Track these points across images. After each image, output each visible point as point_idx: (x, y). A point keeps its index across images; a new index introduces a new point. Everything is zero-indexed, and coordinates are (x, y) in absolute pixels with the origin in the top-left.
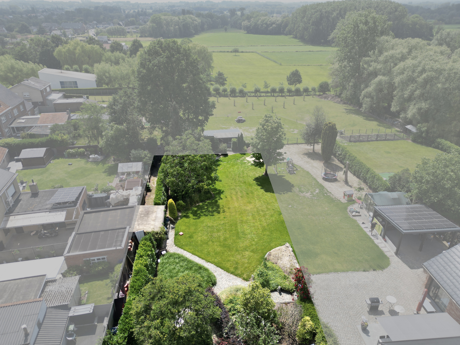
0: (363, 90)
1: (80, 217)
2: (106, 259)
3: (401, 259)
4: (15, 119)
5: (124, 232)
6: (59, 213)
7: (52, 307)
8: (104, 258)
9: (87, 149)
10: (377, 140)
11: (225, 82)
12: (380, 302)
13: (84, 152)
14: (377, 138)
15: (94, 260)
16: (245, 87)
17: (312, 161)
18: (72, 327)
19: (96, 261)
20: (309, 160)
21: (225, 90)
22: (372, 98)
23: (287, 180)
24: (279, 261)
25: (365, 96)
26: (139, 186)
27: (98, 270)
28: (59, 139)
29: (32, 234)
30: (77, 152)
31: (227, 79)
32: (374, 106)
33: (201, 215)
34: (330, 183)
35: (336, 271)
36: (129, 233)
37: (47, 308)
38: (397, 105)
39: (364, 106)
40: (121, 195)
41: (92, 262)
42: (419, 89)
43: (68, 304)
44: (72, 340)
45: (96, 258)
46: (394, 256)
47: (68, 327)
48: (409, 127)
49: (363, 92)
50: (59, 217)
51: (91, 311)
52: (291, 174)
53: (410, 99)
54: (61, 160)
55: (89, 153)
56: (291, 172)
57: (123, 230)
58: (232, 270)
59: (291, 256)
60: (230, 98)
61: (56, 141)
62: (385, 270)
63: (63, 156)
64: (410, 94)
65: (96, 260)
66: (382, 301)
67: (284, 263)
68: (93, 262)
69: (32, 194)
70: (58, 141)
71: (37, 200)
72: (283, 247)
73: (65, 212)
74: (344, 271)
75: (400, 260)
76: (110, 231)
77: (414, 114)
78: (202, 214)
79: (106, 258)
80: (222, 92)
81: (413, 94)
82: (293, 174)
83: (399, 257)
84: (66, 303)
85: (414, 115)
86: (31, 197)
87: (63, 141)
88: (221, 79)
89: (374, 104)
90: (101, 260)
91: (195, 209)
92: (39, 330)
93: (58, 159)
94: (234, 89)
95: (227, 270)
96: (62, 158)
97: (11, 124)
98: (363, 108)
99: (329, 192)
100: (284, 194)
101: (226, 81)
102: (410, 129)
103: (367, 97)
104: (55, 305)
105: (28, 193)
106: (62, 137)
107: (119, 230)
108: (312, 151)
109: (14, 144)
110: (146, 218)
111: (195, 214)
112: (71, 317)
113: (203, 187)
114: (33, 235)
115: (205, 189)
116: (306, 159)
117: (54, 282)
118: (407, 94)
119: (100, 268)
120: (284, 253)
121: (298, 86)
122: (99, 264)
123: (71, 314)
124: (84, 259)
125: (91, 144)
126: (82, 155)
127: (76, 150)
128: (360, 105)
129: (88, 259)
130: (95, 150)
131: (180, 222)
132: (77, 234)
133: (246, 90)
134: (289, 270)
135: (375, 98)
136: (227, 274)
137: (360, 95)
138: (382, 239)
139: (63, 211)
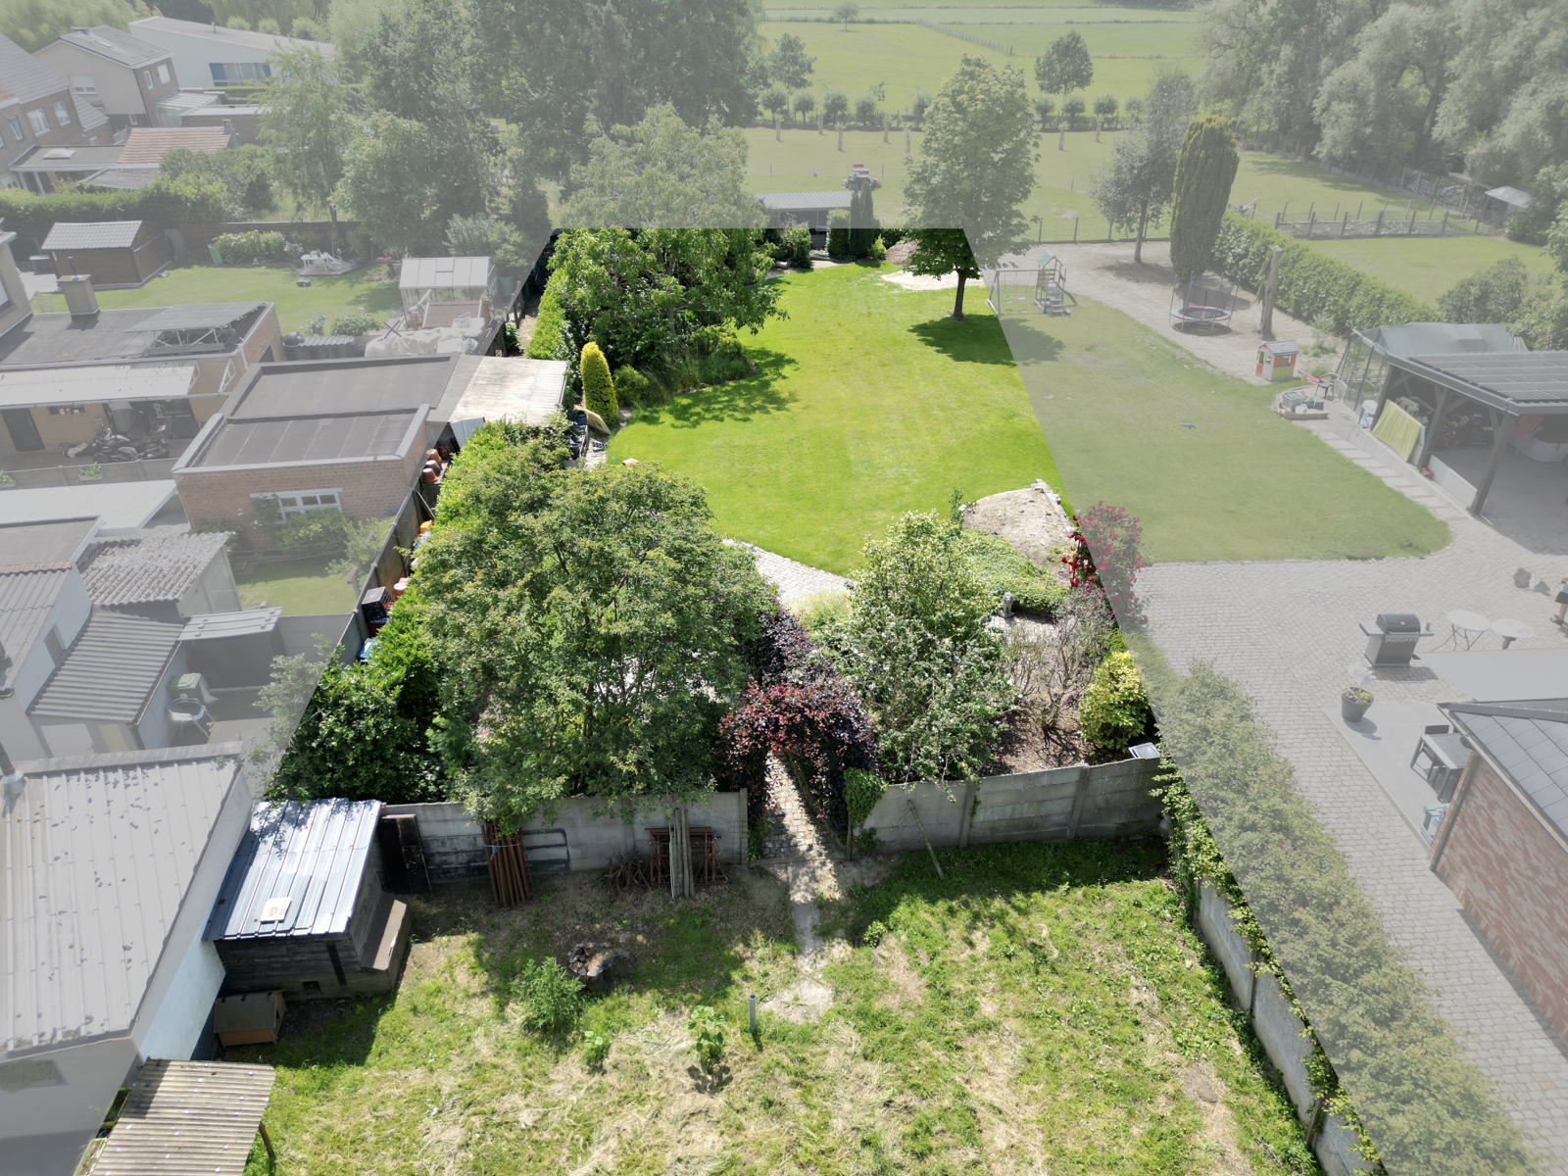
0: (1328, 74)
1: (247, 379)
2: (338, 504)
3: (1497, 527)
4: (37, 148)
5: (408, 423)
6: (169, 370)
7: (113, 608)
8: (329, 499)
9: (294, 235)
10: (1377, 235)
11: (807, 76)
12: (1423, 630)
13: (282, 245)
14: (1377, 230)
15: (292, 502)
16: (882, 98)
17: (1133, 285)
18: (190, 680)
19: (301, 507)
20: (1122, 282)
21: (805, 105)
22: (1361, 103)
23: (1038, 329)
24: (1006, 529)
25: (1333, 96)
26: (474, 315)
27: (307, 536)
28: (189, 195)
29: (72, 452)
30: (254, 245)
31: (813, 66)
32: (1368, 130)
33: (704, 419)
34: (1202, 338)
35: (1233, 557)
36: (426, 423)
37: (93, 609)
38: (1459, 112)
39: (1328, 133)
40: (407, 340)
41: (284, 510)
42: (1556, 26)
43: (176, 600)
44: (191, 723)
45: (298, 495)
46: (1466, 519)
47: (174, 679)
48: (1500, 193)
49: (1328, 80)
50: (171, 382)
51: (270, 628)
52: (1054, 315)
53: (1515, 78)
54: (197, 271)
55: (300, 249)
56: (1053, 310)
57: (403, 417)
58: (823, 558)
59: (1054, 517)
60: (825, 132)
61: (177, 200)
62: (1432, 559)
63: (205, 260)
64: (1516, 53)
65: (300, 502)
66: (1428, 628)
67: (1027, 534)
68: (290, 509)
69: (73, 317)
70: (187, 200)
71: (90, 334)
72: (1024, 493)
73: (191, 369)
74: (1267, 558)
75: (1489, 530)
76: (355, 419)
77: (1529, 127)
78: (708, 416)
79: (337, 498)
80: (797, 110)
81: (1529, 51)
82: (1059, 314)
83: (1485, 522)
84: (170, 597)
85: (1527, 135)
86: (69, 328)
87: (202, 202)
88: (793, 63)
89: (1367, 125)
90: (321, 506)
91: (685, 401)
92: (58, 669)
93: (188, 266)
94: (839, 98)
95: (805, 560)
96: (201, 264)
97: (20, 162)
98: (1325, 141)
99: (1199, 360)
100: (1026, 364)
101: (811, 71)
102: (1505, 198)
103: (1341, 101)
104: (125, 601)
105: (60, 317)
106: (199, 186)
107: (392, 417)
108: (1131, 260)
109: (27, 208)
110: (497, 389)
111: (682, 414)
112: (187, 643)
113: (716, 340)
114: (78, 455)
115: (726, 345)
116: (1110, 278)
117: (129, 546)
118: (1503, 53)
119: (316, 527)
120: (1028, 509)
121: (1077, 93)
122: (312, 516)
123: (189, 634)
124: (252, 495)
125: (308, 218)
126: (274, 257)
127: (252, 235)
128: (1314, 132)
129: (269, 495)
130: (322, 237)
131: (626, 432)
132: (230, 421)
133: (881, 107)
134: (1045, 554)
135: (1372, 99)
136: (804, 569)
137: (1316, 95)
138: (1416, 472)
139: (182, 363)
